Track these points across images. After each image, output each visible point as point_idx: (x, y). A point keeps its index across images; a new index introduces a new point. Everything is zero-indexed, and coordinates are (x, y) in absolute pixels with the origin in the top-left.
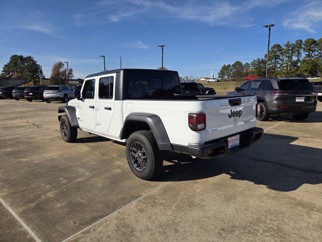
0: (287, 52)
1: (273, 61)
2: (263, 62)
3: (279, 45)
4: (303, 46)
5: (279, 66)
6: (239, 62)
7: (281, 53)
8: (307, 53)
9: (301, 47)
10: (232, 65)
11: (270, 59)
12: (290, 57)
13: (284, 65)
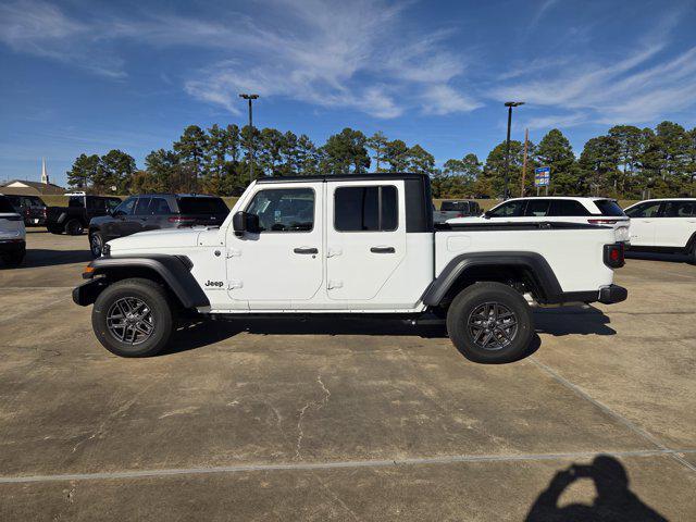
0: (215, 143)
1: (191, 159)
2: (170, 157)
3: (198, 129)
4: (240, 138)
5: (202, 169)
6: (119, 152)
7: (205, 145)
8: (247, 151)
9: (237, 139)
10: (103, 158)
11: (185, 154)
12: (221, 156)
13: (212, 170)
